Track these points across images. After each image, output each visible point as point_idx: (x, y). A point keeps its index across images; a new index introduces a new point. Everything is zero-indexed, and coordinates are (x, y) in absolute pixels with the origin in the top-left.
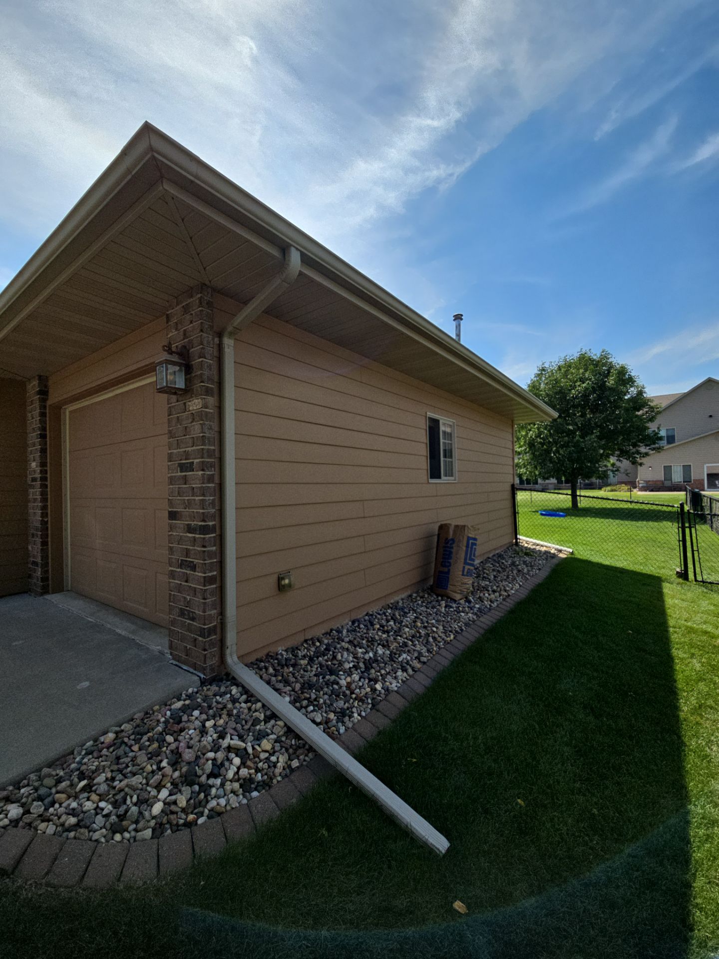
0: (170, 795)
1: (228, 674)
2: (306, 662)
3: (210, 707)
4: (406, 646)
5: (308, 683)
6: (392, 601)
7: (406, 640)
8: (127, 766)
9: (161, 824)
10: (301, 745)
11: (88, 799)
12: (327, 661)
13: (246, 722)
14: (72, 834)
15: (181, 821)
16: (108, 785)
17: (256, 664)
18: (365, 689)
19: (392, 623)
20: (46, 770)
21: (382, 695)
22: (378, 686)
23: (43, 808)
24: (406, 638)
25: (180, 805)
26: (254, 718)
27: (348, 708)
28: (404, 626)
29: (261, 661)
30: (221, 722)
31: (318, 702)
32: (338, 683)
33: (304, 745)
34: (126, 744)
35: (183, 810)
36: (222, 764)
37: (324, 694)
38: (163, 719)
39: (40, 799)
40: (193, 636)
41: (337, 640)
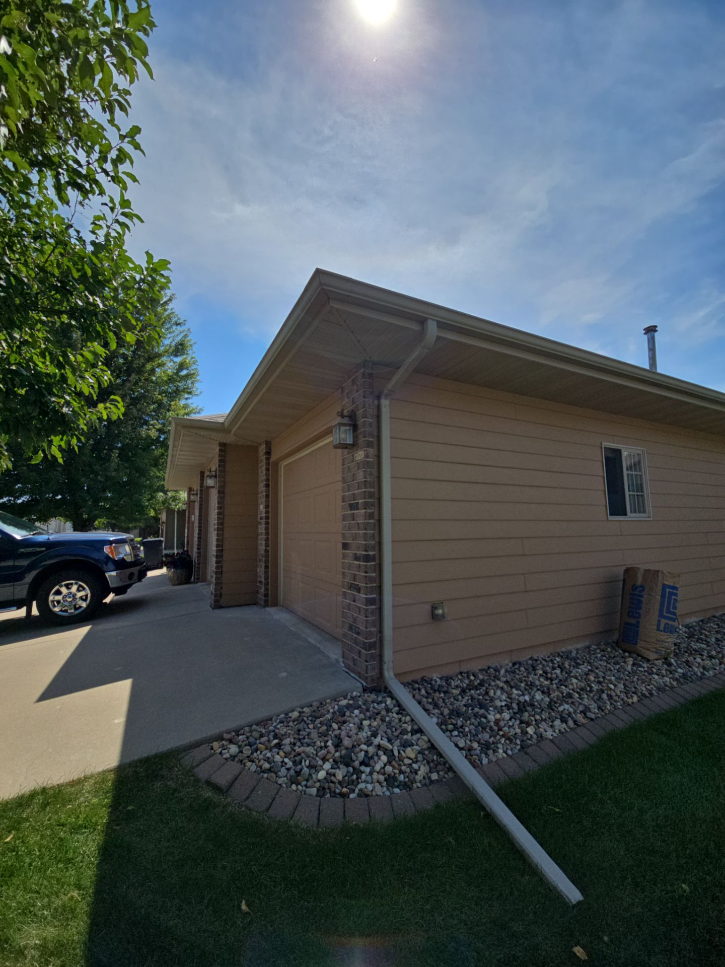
0: (332, 768)
1: (386, 688)
2: (458, 692)
3: (368, 710)
4: (571, 698)
5: (457, 711)
6: (564, 649)
7: (571, 692)
8: (304, 738)
9: (324, 788)
10: (442, 763)
11: (278, 754)
12: (479, 695)
13: (396, 730)
14: (266, 775)
15: (338, 791)
16: (291, 747)
17: (411, 685)
18: (514, 729)
19: (558, 671)
20: (254, 727)
21: (533, 740)
22: (530, 730)
23: (250, 752)
24: (573, 690)
25: (338, 778)
26: (403, 728)
27: (493, 743)
28: (573, 677)
29: (416, 682)
30: (375, 724)
31: (464, 729)
32: (486, 718)
33: (445, 764)
34: (305, 722)
35: (340, 783)
36: (372, 757)
37: (470, 724)
38: (331, 711)
39: (250, 745)
40: (358, 648)
41: (492, 678)
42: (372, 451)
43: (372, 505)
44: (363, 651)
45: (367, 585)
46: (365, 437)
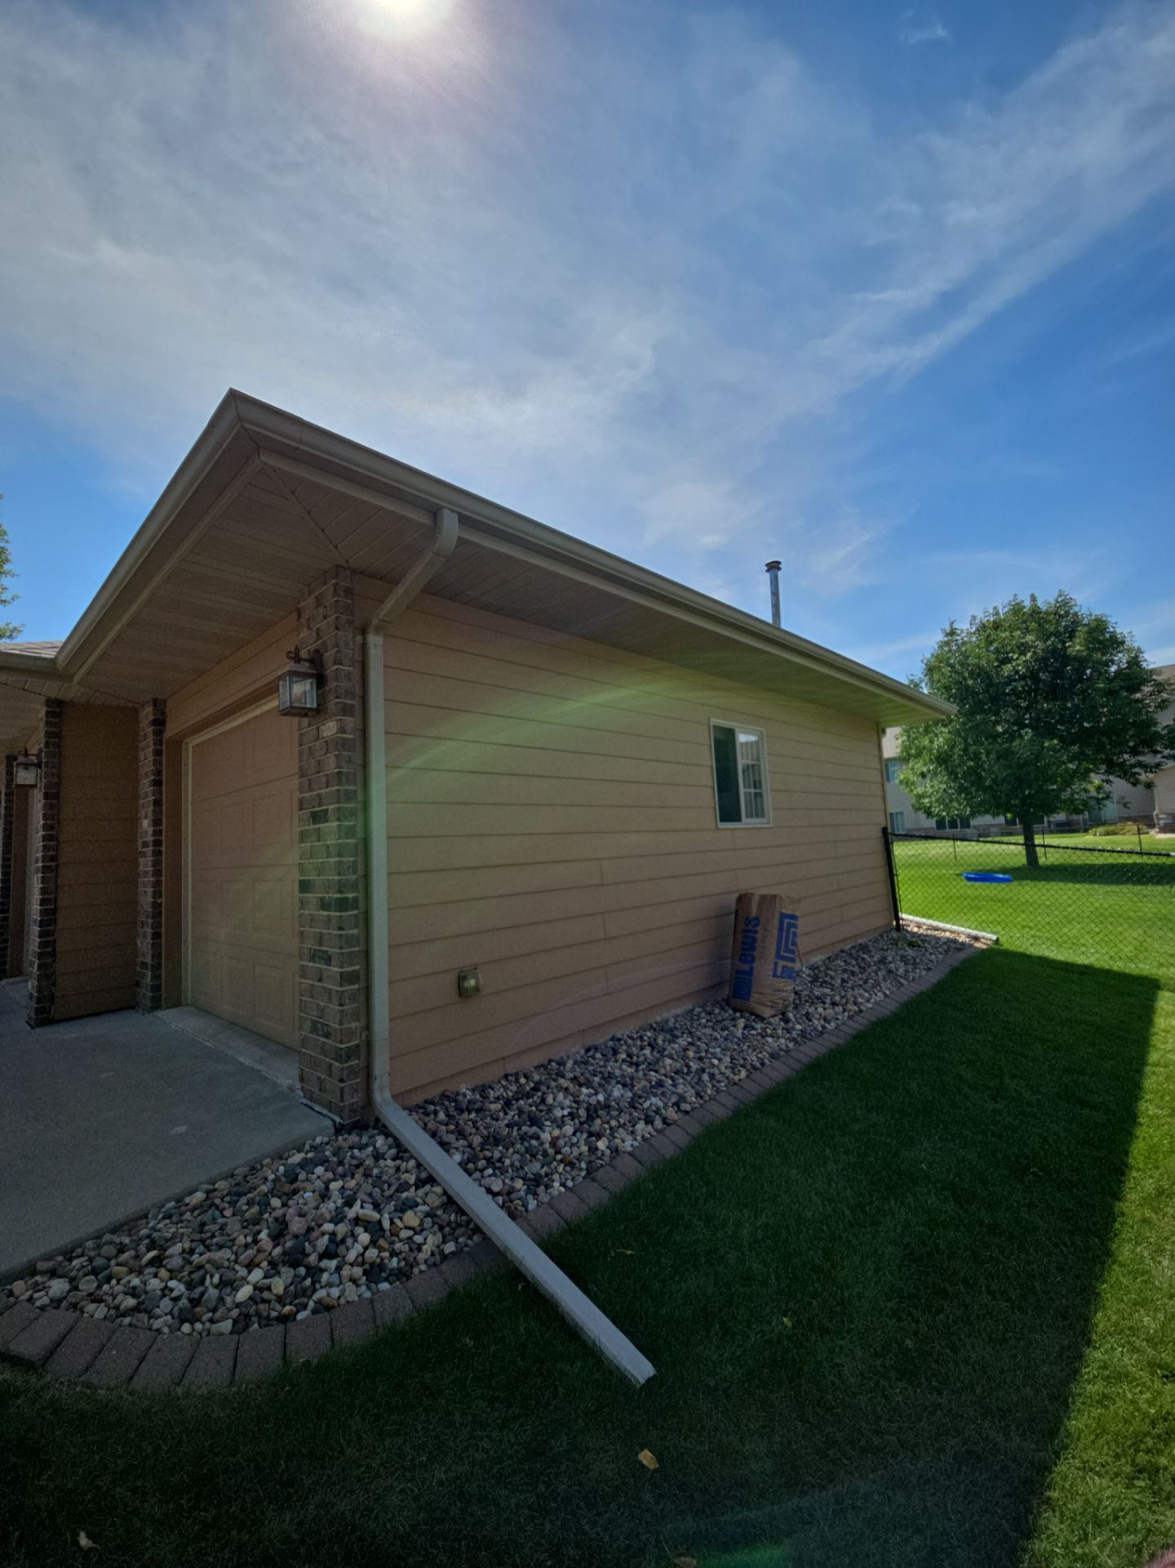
0: (265, 1277)
1: (377, 1120)
2: (500, 1106)
3: (341, 1163)
4: (662, 1086)
5: (494, 1137)
6: (658, 1019)
7: (663, 1078)
8: (213, 1236)
9: (247, 1316)
10: (463, 1223)
11: (156, 1276)
12: (531, 1106)
13: (389, 1186)
14: (127, 1320)
15: (274, 1314)
16: (184, 1259)
17: (423, 1108)
18: (579, 1147)
19: (647, 1051)
20: (107, 1237)
21: (605, 1158)
22: (602, 1145)
23: (95, 1284)
24: (665, 1075)
25: (275, 1292)
26: (402, 1181)
27: (547, 1175)
28: (666, 1056)
29: (432, 1102)
30: (352, 1183)
31: (503, 1163)
32: (538, 1138)
33: (468, 1222)
34: (217, 1207)
35: (280, 1299)
36: (343, 1241)
37: (514, 1153)
38: (272, 1177)
39: (95, 1272)
40: (327, 1060)
41: (554, 1076)
42: (350, 721)
43: (352, 813)
44: (337, 1064)
45: (344, 951)
46: (337, 697)
